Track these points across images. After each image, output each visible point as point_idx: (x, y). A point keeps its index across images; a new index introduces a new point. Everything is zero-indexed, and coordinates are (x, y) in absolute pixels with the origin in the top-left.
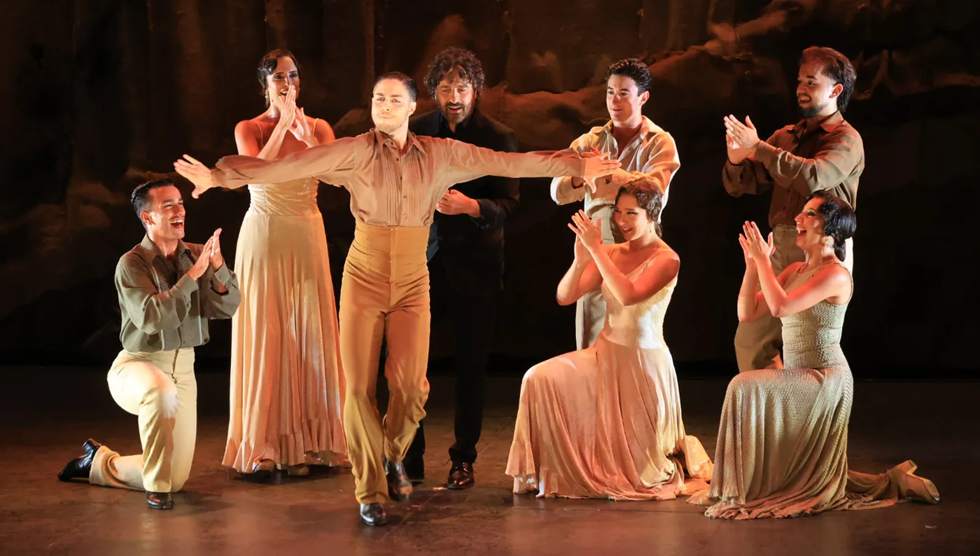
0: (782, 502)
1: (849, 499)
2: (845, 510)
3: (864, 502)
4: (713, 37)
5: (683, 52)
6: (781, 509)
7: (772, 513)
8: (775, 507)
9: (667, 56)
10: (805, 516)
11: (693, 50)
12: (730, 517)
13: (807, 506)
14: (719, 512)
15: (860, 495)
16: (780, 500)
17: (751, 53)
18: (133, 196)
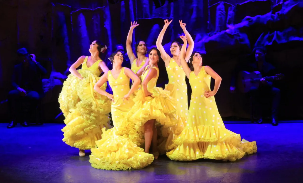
4: (228, 28)
5: (220, 32)
11: (223, 32)
17: (239, 33)
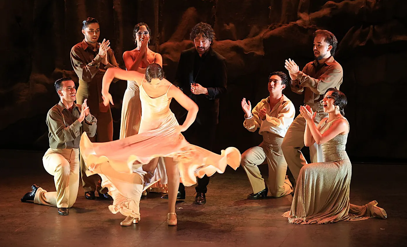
0: (321, 217)
1: (349, 216)
2: (347, 221)
3: (356, 218)
5: (287, 24)
6: (321, 220)
7: (316, 222)
8: (318, 219)
9: (280, 26)
10: (330, 223)
11: (291, 24)
12: (299, 223)
13: (331, 219)
14: (294, 221)
15: (354, 215)
16: (320, 216)
17: (315, 25)
18: (55, 84)
